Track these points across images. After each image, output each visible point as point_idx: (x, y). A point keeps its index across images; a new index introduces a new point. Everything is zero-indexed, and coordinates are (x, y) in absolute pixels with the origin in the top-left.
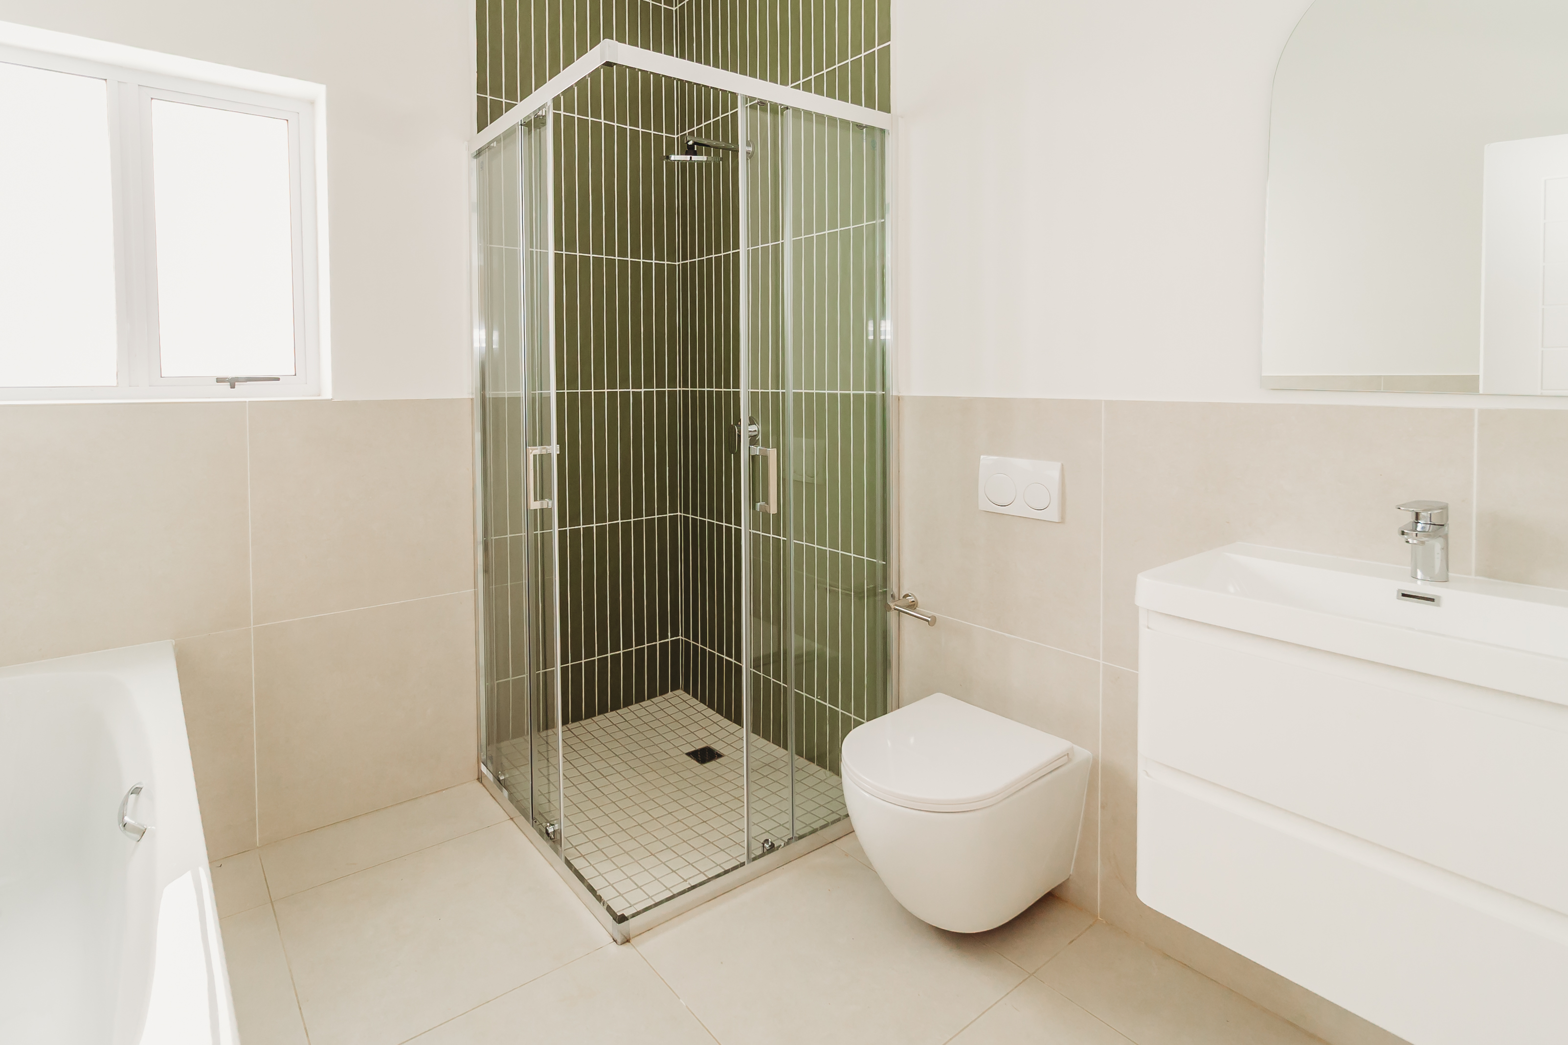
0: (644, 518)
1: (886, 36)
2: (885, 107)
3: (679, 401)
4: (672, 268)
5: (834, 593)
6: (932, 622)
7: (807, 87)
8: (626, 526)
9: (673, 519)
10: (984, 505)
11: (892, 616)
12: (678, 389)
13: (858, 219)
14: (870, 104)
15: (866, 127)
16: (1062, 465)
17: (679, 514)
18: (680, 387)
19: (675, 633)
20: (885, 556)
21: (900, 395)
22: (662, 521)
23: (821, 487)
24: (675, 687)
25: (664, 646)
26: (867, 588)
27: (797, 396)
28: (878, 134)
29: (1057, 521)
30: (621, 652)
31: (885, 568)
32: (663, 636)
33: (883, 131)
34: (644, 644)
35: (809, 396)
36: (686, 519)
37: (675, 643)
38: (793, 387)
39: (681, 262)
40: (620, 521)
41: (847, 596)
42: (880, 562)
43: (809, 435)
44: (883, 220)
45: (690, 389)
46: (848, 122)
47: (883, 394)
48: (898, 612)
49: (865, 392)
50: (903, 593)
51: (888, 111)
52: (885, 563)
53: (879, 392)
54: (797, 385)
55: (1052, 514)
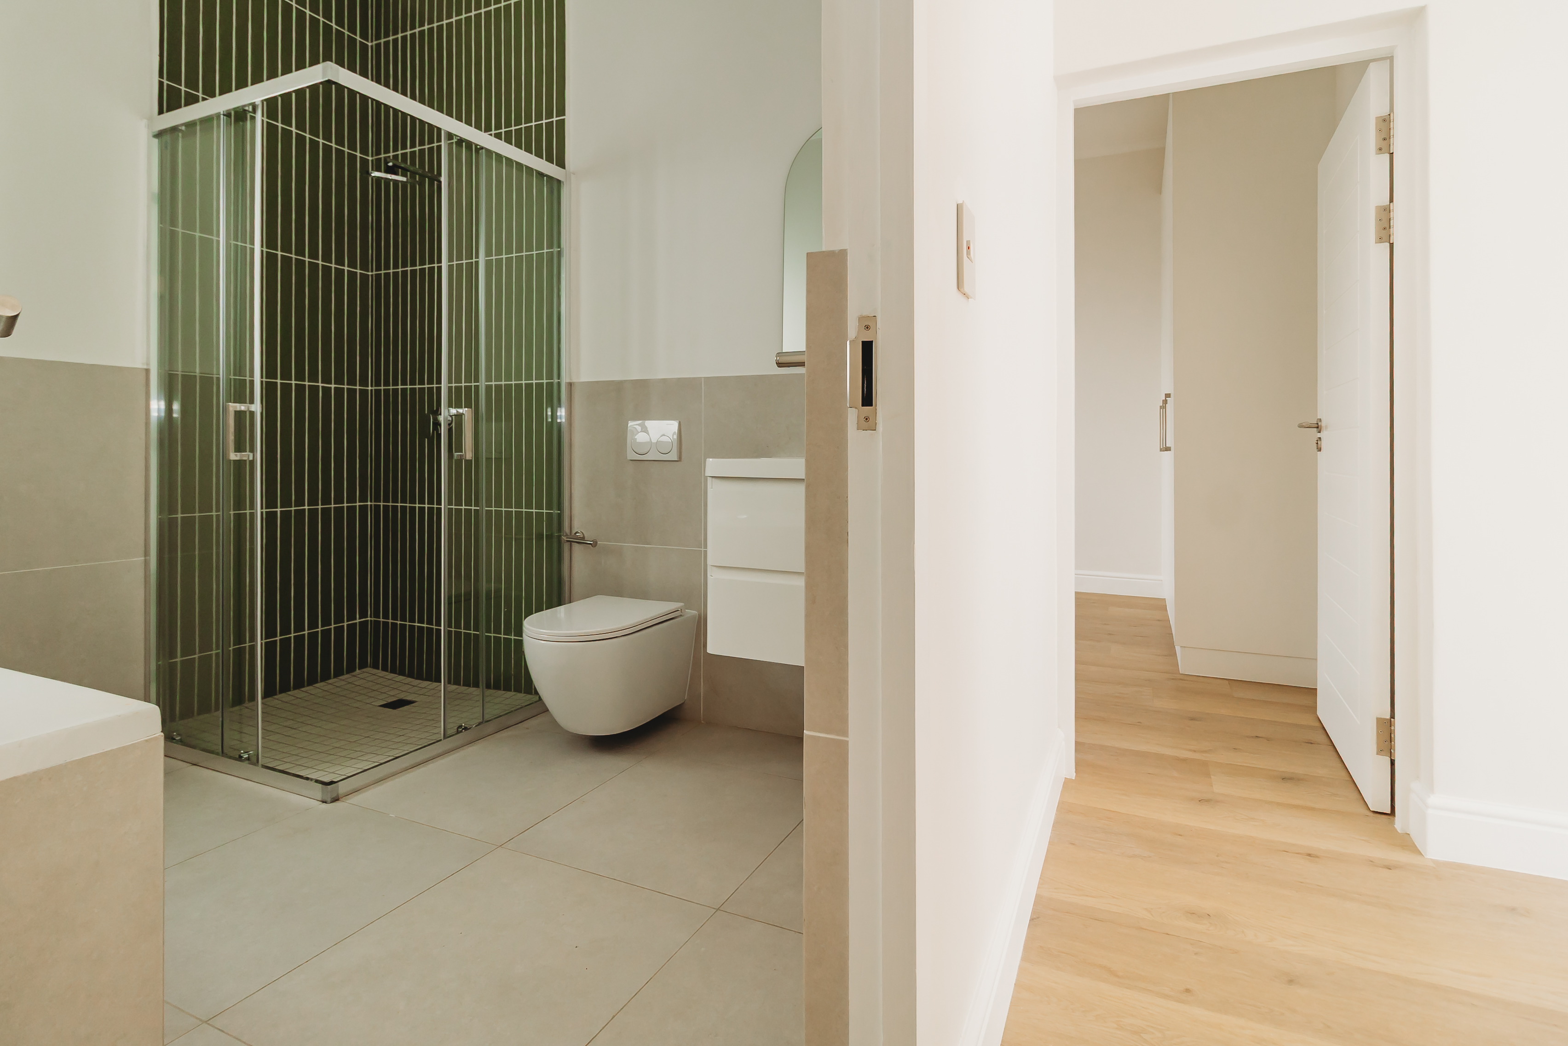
0: (333, 506)
1: (562, 111)
2: (561, 164)
3: (371, 401)
4: (364, 278)
5: (519, 541)
6: (594, 544)
7: (498, 136)
8: (313, 513)
9: (363, 509)
10: (631, 455)
11: (566, 547)
12: (370, 388)
13: (540, 247)
14: (549, 159)
15: (547, 176)
16: (680, 422)
17: (369, 503)
18: (372, 386)
19: (363, 614)
20: (560, 507)
21: (572, 381)
22: (351, 510)
23: (508, 460)
24: (363, 665)
25: (352, 627)
26: (546, 534)
27: (489, 388)
28: (555, 185)
29: (677, 460)
30: (306, 632)
31: (560, 516)
32: (352, 617)
33: (559, 182)
34: (331, 625)
35: (498, 387)
36: (377, 507)
37: (364, 625)
38: (486, 380)
39: (374, 273)
40: (306, 507)
41: (529, 540)
42: (556, 512)
43: (498, 419)
44: (559, 249)
45: (382, 388)
46: (532, 169)
47: (559, 382)
48: (570, 543)
49: (545, 381)
50: (574, 532)
51: (564, 167)
52: (559, 512)
53: (556, 381)
54: (489, 379)
55: (673, 456)
